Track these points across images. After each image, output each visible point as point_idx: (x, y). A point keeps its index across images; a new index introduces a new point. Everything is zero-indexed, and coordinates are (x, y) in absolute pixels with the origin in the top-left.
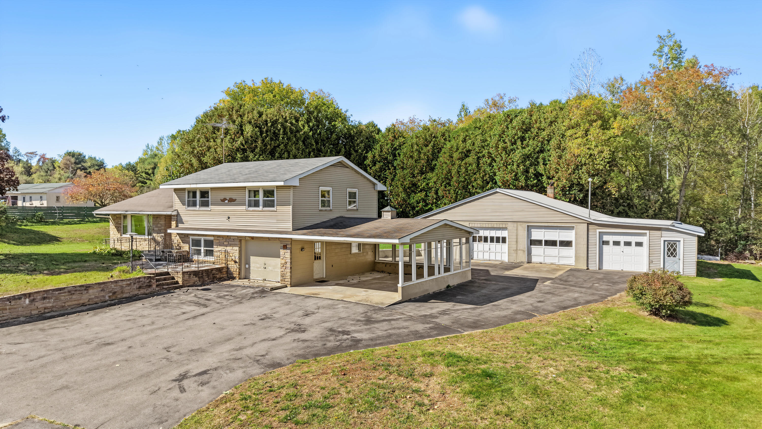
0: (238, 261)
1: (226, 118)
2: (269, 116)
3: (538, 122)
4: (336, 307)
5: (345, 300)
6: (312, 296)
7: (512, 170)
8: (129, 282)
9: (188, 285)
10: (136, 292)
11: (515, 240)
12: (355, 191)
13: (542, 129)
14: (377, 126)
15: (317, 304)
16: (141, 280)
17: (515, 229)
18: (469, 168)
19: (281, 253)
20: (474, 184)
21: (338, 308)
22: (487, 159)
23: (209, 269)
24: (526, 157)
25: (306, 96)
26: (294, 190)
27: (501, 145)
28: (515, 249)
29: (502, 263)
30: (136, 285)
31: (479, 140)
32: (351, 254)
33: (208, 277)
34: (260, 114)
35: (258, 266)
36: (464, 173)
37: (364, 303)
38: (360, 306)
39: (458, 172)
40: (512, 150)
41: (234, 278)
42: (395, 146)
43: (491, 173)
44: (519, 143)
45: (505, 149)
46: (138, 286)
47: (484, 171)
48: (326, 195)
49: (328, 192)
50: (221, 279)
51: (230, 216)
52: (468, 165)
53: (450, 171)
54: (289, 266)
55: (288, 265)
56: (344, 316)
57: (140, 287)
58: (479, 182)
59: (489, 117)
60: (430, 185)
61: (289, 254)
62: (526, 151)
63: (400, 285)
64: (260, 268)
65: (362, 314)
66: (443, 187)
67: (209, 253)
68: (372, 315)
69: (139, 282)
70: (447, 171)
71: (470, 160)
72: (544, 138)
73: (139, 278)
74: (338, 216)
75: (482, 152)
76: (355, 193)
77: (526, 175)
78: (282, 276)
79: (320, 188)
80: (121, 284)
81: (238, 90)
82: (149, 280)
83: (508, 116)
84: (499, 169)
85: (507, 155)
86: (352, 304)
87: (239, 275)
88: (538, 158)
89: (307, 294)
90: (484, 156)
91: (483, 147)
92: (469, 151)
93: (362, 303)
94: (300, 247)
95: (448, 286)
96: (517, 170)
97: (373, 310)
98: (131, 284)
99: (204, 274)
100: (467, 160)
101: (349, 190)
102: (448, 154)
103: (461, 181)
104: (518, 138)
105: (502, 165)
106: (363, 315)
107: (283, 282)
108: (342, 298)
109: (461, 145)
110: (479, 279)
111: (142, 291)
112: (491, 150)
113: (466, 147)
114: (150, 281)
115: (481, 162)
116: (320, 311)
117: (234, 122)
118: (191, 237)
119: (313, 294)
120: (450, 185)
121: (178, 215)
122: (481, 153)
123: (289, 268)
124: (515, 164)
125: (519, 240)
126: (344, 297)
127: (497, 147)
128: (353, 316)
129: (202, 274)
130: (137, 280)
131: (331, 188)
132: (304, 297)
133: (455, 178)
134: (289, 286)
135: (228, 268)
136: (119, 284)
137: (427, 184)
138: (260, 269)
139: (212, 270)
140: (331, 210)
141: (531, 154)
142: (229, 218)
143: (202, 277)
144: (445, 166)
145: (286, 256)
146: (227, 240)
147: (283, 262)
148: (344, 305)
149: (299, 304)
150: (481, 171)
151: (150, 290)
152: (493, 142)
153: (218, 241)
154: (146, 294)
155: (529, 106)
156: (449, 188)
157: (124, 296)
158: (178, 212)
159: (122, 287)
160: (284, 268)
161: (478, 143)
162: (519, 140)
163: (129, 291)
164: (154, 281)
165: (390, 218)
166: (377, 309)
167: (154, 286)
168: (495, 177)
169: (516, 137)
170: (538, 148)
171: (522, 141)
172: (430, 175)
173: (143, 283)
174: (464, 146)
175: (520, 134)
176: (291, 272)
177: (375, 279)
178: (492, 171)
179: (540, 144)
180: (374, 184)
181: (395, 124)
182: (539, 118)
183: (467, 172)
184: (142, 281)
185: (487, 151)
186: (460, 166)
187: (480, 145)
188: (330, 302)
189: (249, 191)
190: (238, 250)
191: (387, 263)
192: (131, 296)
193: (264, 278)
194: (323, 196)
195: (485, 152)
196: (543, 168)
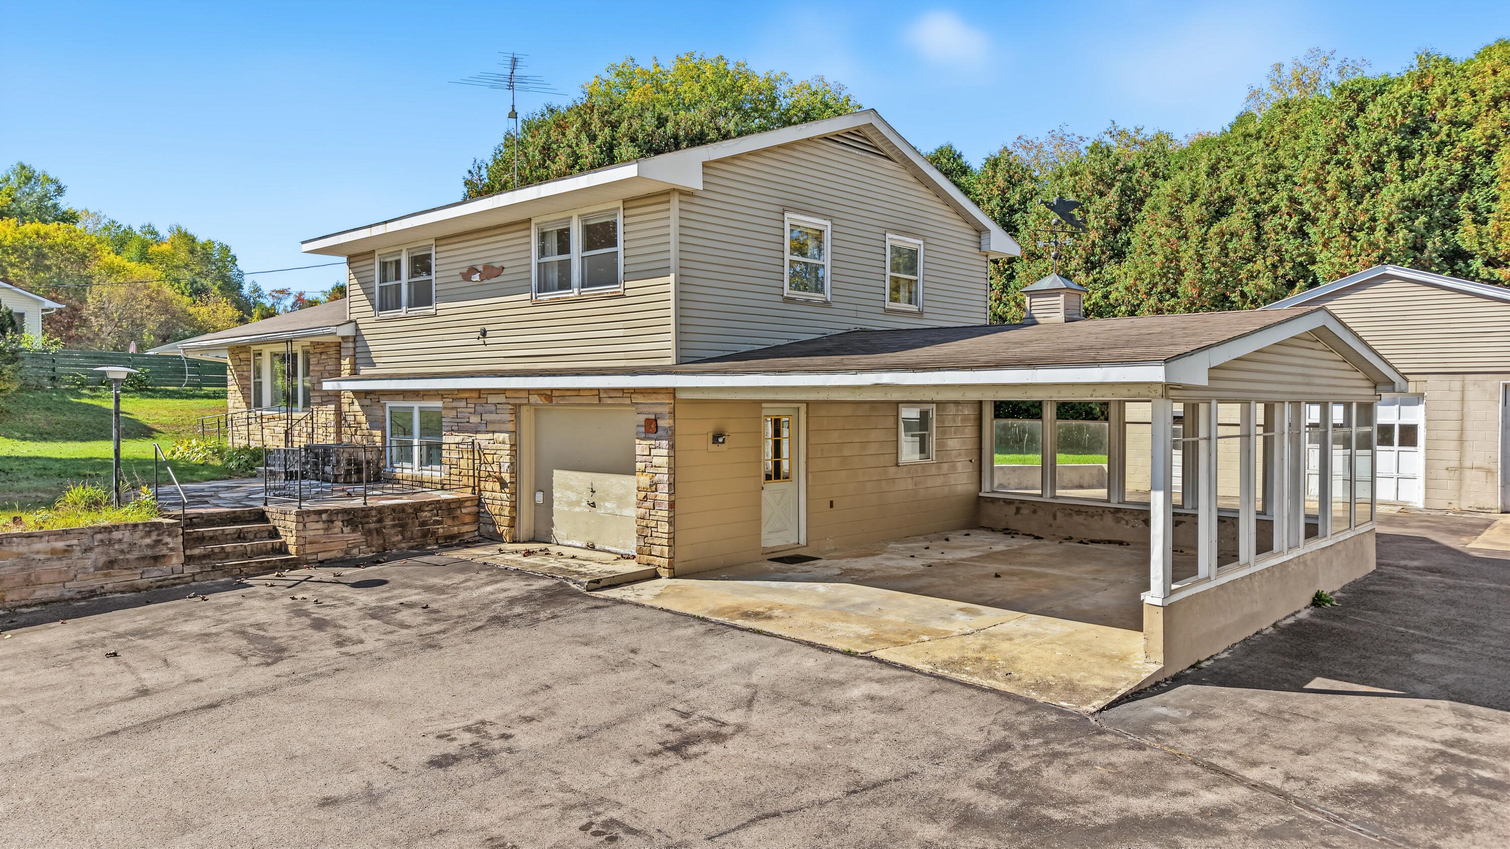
0: (507, 477)
1: (574, 129)
2: (682, 124)
3: (1450, 101)
4: (838, 696)
5: (880, 654)
6: (740, 622)
7: (1371, 244)
8: (60, 545)
9: (321, 557)
10: (95, 582)
11: (1455, 435)
12: (914, 247)
13: (1464, 123)
14: (960, 156)
15: (747, 669)
16: (116, 535)
17: (1457, 395)
18: (1230, 246)
19: (639, 451)
20: (1246, 289)
21: (846, 707)
22: (1287, 217)
23: (406, 504)
24: (1414, 205)
25: (783, 89)
26: (684, 206)
27: (1335, 174)
28: (1455, 464)
29: (1405, 509)
30: (92, 556)
31: (1259, 167)
32: (897, 465)
33: (402, 534)
34: (662, 121)
35: (573, 497)
36: (1217, 259)
37: (976, 680)
38: (960, 696)
39: (1200, 257)
40: (1367, 188)
41: (496, 538)
42: (1011, 202)
43: (1300, 255)
44: (1392, 165)
45: (1346, 185)
46: (103, 559)
47: (1278, 251)
48: (811, 244)
49: (819, 236)
50: (452, 541)
51: (487, 328)
52: (1227, 236)
53: (1173, 258)
54: (665, 497)
55: (663, 495)
56: (878, 773)
57: (111, 564)
58: (1265, 281)
59: (1286, 105)
60: (1112, 297)
61: (665, 452)
62: (1415, 187)
63: (1153, 597)
64: (578, 503)
65: (980, 757)
66: (1153, 301)
67: (433, 454)
68: (1037, 771)
69: (111, 542)
70: (1166, 257)
71: (1232, 222)
72: (1472, 149)
73: (108, 530)
74: (852, 328)
75: (1270, 198)
76: (913, 253)
77: (1415, 257)
78: (642, 536)
79: (787, 215)
80: (23, 549)
81: (618, 80)
82: (154, 537)
83: (1354, 94)
84: (1325, 245)
85: (1354, 202)
86: (916, 687)
87: (511, 526)
88: (1452, 205)
89: (720, 612)
90: (1274, 210)
91: (1274, 186)
92: (1229, 200)
93: (964, 677)
94: (709, 428)
95: (1318, 600)
96: (1387, 242)
97: (1038, 730)
98: (68, 550)
99: (388, 522)
100: (1224, 223)
101: (893, 239)
102: (1166, 210)
103: (1208, 282)
104: (1390, 152)
105: (1337, 231)
106: (985, 772)
107: (645, 558)
108: (867, 640)
109: (1206, 185)
110: (1405, 568)
111: (120, 578)
112: (1298, 192)
113: (1219, 189)
114: (157, 542)
115: (1267, 226)
116: (757, 719)
117: (593, 138)
118: (390, 404)
119: (746, 615)
120: (1174, 295)
121: (357, 337)
122: (1265, 203)
123: (666, 505)
124: (1381, 226)
125: (1469, 435)
126: (876, 639)
127: (1320, 183)
128: (931, 771)
129: (380, 521)
130: (99, 537)
131: (829, 223)
132: (701, 628)
133: (1190, 275)
134: (664, 572)
135: (479, 503)
136: (15, 549)
137: (1106, 297)
138: (577, 509)
139: (418, 508)
140: (826, 302)
141: (1430, 196)
142: (484, 333)
143: (379, 531)
144: (1157, 242)
145: (656, 461)
146: (479, 408)
147: (645, 480)
148: (875, 689)
149: (668, 667)
150: (1269, 250)
151: (155, 574)
152: (1306, 171)
153: (454, 413)
154: (138, 590)
155: (1415, 62)
156: (1172, 302)
157: (40, 594)
158: (357, 330)
159: (27, 561)
160: (649, 504)
161: (1257, 175)
162: (1395, 155)
163: (63, 577)
164: (177, 542)
165: (1060, 317)
166: (1054, 728)
167: (176, 561)
168: (1311, 268)
169: (1384, 149)
170: (1453, 179)
171: (1402, 158)
172: (1111, 269)
173: (124, 547)
174: (1214, 185)
175: (1395, 141)
176: (671, 522)
177: (990, 556)
178: (1302, 250)
179: (1458, 166)
180: (980, 231)
181: (1010, 148)
182: (1453, 93)
183: (1227, 255)
184: (120, 541)
185: (1285, 194)
186: (1204, 240)
187: (1263, 181)
188: (811, 662)
189: (543, 236)
190: (507, 441)
191: (1022, 502)
192: (68, 595)
193: (591, 539)
194: (800, 249)
195: (1280, 199)
196: (1474, 232)
